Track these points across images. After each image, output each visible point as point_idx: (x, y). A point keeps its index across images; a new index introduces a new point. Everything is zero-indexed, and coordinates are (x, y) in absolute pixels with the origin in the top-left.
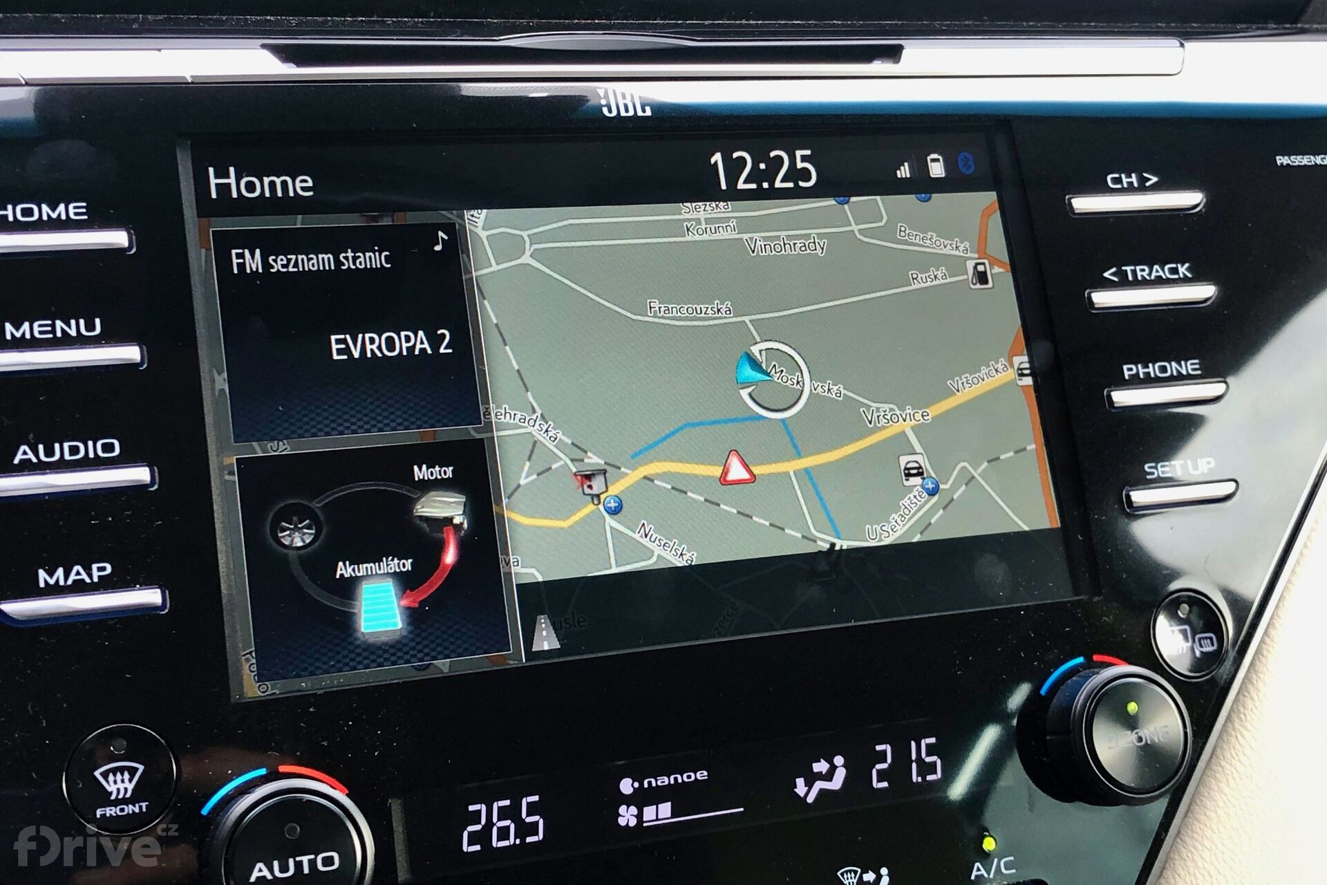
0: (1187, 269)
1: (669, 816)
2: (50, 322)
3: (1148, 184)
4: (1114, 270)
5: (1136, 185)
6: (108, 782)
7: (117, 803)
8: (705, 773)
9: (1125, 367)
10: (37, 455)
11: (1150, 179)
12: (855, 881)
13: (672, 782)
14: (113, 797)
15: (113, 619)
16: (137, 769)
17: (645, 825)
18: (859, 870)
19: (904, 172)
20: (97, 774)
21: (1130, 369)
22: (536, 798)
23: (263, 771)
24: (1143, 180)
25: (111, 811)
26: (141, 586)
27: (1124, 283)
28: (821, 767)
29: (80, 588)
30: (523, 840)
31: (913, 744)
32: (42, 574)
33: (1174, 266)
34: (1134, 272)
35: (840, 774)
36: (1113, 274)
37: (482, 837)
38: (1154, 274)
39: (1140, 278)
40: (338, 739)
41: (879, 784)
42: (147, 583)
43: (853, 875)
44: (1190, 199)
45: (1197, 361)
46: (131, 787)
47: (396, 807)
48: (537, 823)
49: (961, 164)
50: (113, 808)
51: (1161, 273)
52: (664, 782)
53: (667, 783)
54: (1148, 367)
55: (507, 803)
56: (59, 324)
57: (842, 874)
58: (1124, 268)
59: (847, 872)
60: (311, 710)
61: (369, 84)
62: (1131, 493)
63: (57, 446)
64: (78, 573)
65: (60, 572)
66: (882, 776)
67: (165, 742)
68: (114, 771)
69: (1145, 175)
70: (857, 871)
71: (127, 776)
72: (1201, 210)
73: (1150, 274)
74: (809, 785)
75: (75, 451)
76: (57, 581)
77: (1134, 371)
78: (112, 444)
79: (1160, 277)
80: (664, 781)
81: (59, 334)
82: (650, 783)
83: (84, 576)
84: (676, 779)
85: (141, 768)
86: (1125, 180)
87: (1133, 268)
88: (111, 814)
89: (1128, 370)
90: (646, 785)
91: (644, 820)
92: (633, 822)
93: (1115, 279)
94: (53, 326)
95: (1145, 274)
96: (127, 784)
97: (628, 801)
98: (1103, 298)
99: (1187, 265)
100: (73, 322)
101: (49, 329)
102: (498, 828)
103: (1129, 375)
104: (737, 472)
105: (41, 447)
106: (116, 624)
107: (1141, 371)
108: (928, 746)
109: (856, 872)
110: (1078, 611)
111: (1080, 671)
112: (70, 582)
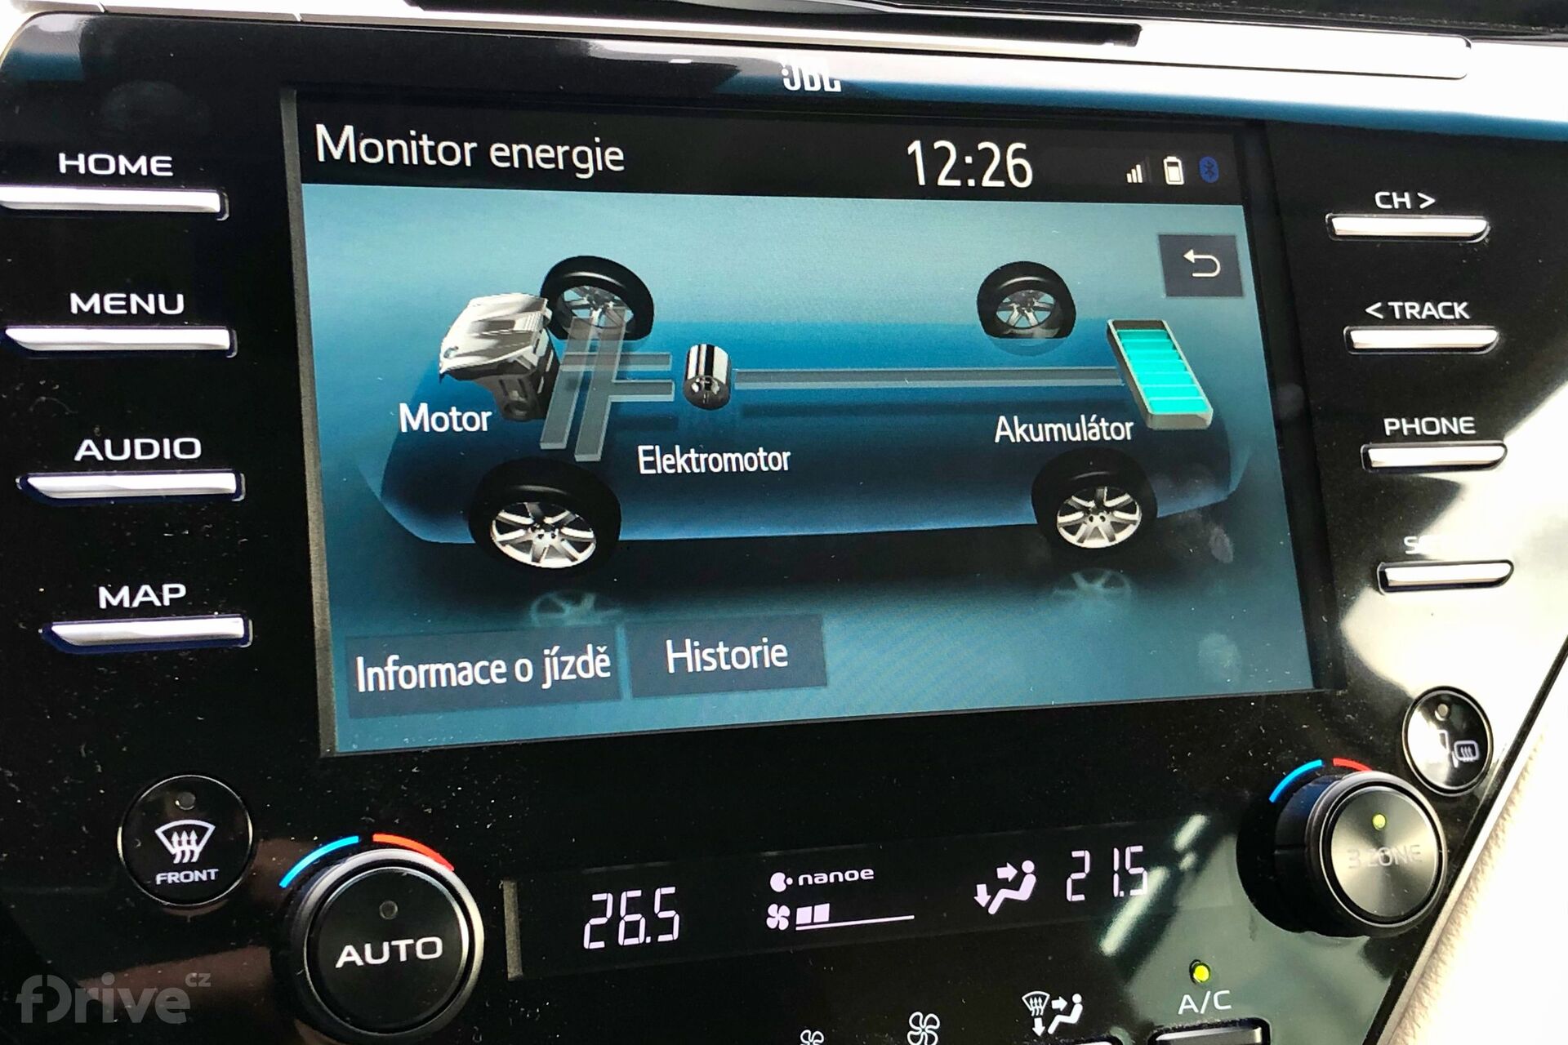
0: (1465, 309)
1: (827, 919)
2: (124, 296)
3: (1422, 206)
4: (1379, 305)
5: (1409, 206)
6: (171, 842)
7: (181, 867)
8: (871, 872)
9: (1387, 421)
10: (102, 451)
11: (1425, 201)
12: (1043, 1008)
13: (832, 880)
14: (177, 861)
15: (186, 651)
16: (206, 829)
17: (798, 928)
18: (1048, 996)
19: (1136, 176)
20: (159, 832)
21: (1393, 424)
22: (671, 890)
23: (354, 840)
24: (1417, 201)
25: (173, 877)
26: (219, 613)
27: (1390, 320)
28: (1007, 872)
29: (147, 612)
30: (654, 939)
31: (1116, 852)
32: (104, 593)
33: (1449, 304)
34: (1402, 309)
35: (1029, 883)
36: (1377, 310)
37: (607, 933)
38: (1425, 313)
39: (1408, 317)
40: (445, 807)
41: (1073, 896)
42: (227, 611)
43: (1040, 1000)
44: (1472, 225)
45: (1471, 419)
46: (198, 850)
47: (509, 891)
48: (672, 919)
49: (1203, 170)
50: (176, 874)
51: (1433, 312)
52: (822, 880)
53: (825, 881)
54: (1413, 422)
55: (638, 893)
56: (134, 298)
57: (1028, 999)
58: (1390, 304)
59: (1033, 997)
60: (414, 770)
61: (508, 36)
62: (1387, 570)
63: (127, 442)
64: (146, 594)
65: (125, 592)
66: (1078, 887)
67: (241, 799)
68: (179, 830)
69: (1420, 195)
70: (1045, 997)
71: (194, 836)
72: (1484, 240)
73: (1420, 313)
74: (992, 893)
75: (147, 449)
76: (121, 602)
77: (1397, 427)
78: (192, 444)
79: (1433, 316)
80: (822, 878)
81: (134, 310)
82: (806, 880)
83: (153, 598)
84: (836, 877)
85: (211, 828)
86: (1396, 200)
87: (1401, 304)
88: (173, 881)
89: (1390, 425)
90: (801, 883)
91: (798, 923)
92: (784, 924)
93: (1381, 316)
94: (128, 300)
95: (1415, 312)
96: (193, 846)
97: (780, 899)
98: (1365, 338)
99: (1464, 304)
100: (151, 297)
101: (123, 303)
102: (626, 923)
103: (1391, 431)
105: (108, 443)
106: (189, 656)
107: (1406, 426)
108: (1133, 855)
109: (1043, 998)
110: (1319, 705)
111: (1317, 777)
112: (136, 604)
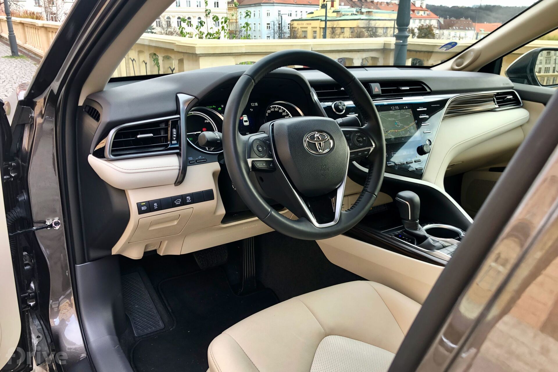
5: (422, 108)
19: (405, 108)
21: (422, 122)
27: (421, 116)
33: (425, 114)
44: (426, 109)
62: (424, 132)
98: (420, 117)
104: (396, 131)
